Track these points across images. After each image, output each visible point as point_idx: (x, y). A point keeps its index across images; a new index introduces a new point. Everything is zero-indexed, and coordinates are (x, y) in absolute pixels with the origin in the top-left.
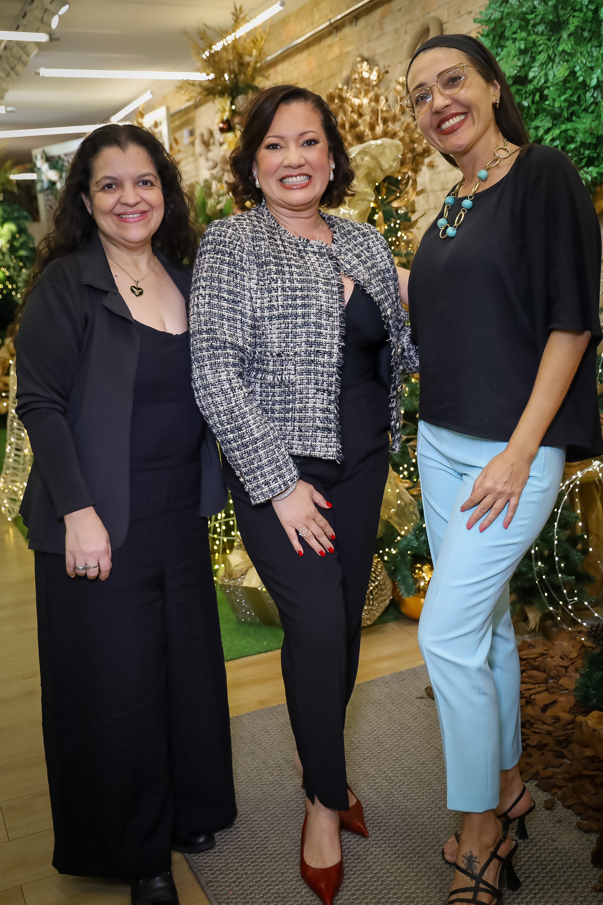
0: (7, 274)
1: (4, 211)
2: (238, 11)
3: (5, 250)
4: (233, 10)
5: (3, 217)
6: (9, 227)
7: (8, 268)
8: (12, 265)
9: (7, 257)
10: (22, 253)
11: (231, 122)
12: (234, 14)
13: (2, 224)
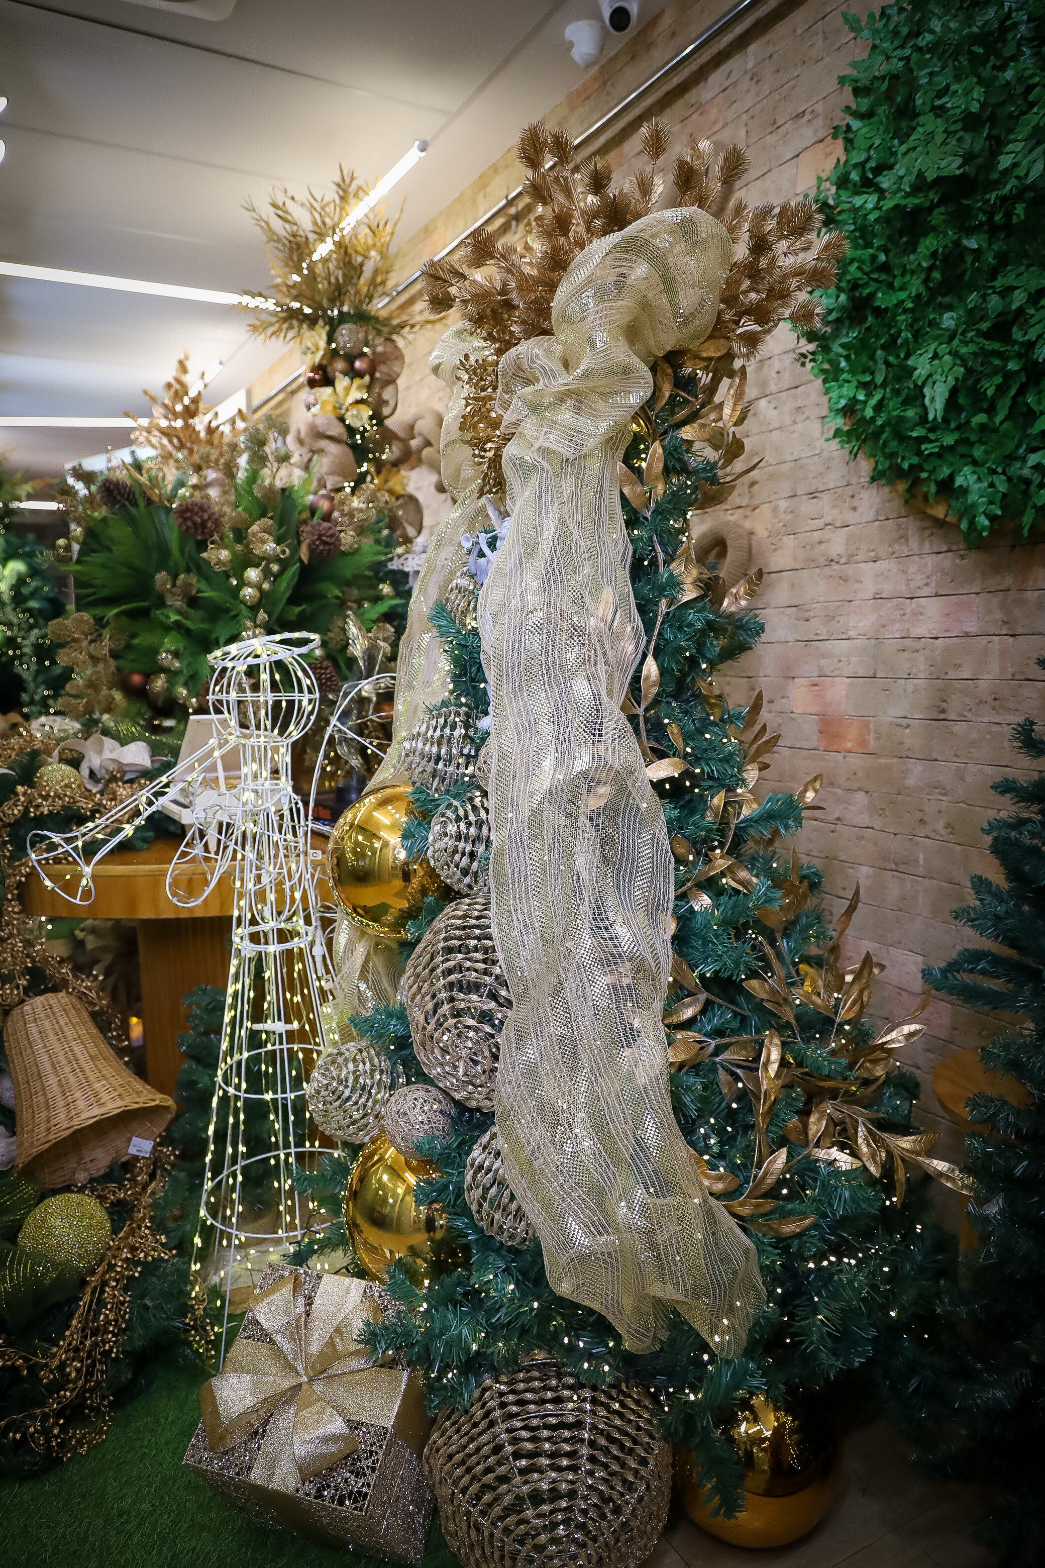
0: (9, 633)
1: (8, 542)
2: (347, 181)
3: (6, 597)
4: (338, 179)
5: (5, 551)
6: (16, 567)
7: (10, 625)
8: (15, 620)
9: (9, 609)
10: (33, 604)
11: (329, 369)
12: (338, 185)
13: (4, 564)
